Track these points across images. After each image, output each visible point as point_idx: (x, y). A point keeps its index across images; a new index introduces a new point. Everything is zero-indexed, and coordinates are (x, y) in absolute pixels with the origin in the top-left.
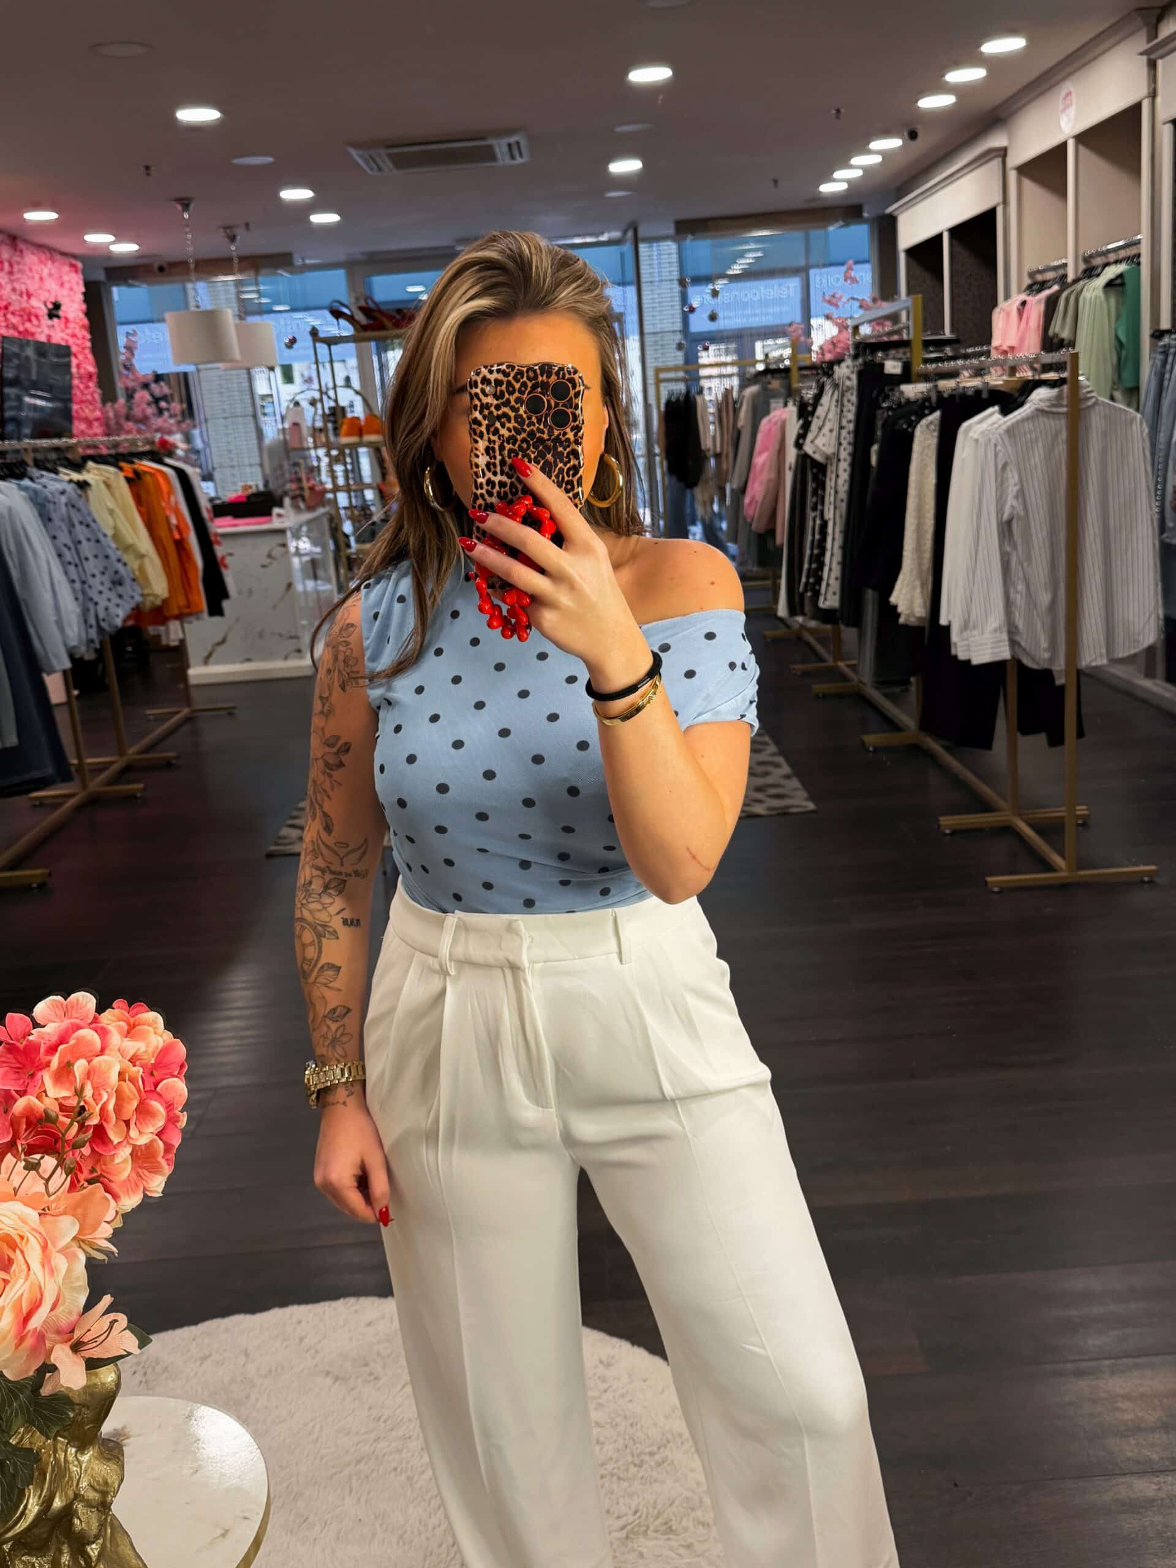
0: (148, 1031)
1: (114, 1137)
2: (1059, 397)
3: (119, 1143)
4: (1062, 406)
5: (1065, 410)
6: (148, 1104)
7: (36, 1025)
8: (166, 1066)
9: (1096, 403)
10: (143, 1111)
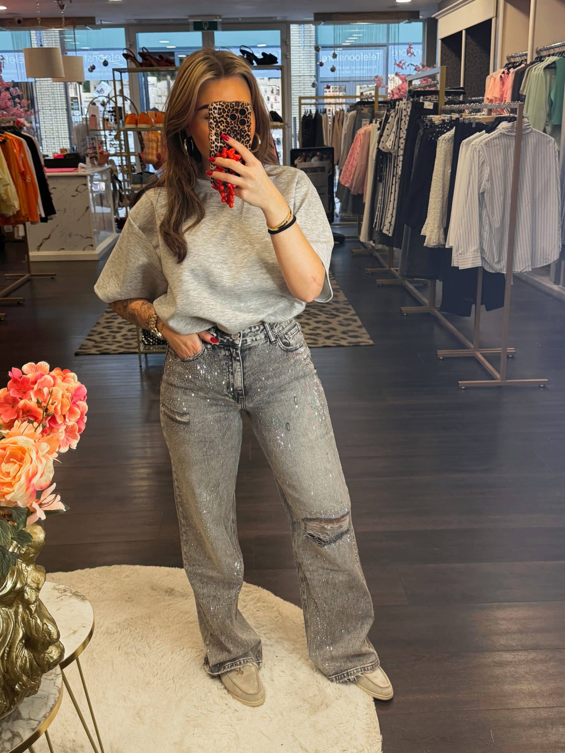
0: (71, 381)
1: (59, 421)
2: (512, 127)
3: (61, 424)
4: (513, 132)
5: (514, 134)
6: (73, 409)
7: (23, 374)
8: (79, 396)
9: (532, 131)
10: (71, 412)
